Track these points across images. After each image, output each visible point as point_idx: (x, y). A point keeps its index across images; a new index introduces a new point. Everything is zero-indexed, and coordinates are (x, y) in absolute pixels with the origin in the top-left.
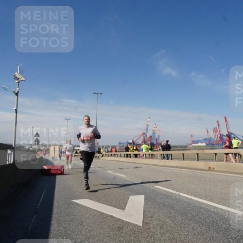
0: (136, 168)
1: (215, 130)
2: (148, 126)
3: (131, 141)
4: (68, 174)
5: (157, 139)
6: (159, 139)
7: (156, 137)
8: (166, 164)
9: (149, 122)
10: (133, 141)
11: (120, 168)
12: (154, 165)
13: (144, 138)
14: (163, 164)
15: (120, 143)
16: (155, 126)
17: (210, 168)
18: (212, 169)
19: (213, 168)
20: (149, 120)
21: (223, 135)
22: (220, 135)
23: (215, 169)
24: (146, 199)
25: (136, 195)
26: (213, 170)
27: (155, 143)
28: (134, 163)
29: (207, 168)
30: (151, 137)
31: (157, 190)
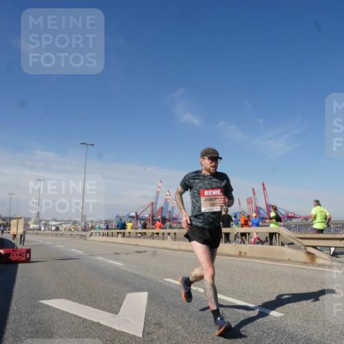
0: (140, 252)
1: (249, 201)
2: (158, 192)
3: (133, 214)
4: (37, 262)
5: (170, 212)
6: (173, 212)
7: (169, 209)
8: (182, 248)
9: (160, 187)
10: (136, 214)
11: (115, 253)
12: (165, 248)
13: (153, 210)
14: (177, 247)
15: (117, 217)
16: (168, 193)
17: (240, 252)
18: (243, 254)
19: (245, 253)
20: (160, 184)
21: (260, 208)
22: (256, 207)
23: (248, 255)
24: (150, 298)
25: (136, 292)
26: (245, 256)
27: (167, 217)
28: (137, 245)
29: (237, 253)
30: (162, 208)
31: (166, 284)
